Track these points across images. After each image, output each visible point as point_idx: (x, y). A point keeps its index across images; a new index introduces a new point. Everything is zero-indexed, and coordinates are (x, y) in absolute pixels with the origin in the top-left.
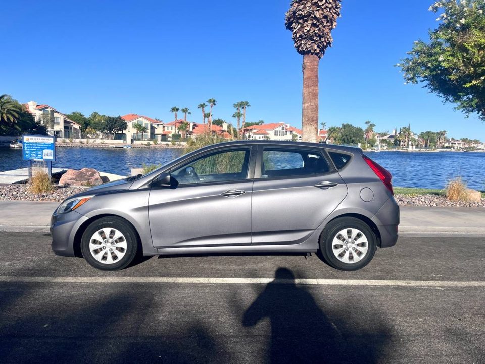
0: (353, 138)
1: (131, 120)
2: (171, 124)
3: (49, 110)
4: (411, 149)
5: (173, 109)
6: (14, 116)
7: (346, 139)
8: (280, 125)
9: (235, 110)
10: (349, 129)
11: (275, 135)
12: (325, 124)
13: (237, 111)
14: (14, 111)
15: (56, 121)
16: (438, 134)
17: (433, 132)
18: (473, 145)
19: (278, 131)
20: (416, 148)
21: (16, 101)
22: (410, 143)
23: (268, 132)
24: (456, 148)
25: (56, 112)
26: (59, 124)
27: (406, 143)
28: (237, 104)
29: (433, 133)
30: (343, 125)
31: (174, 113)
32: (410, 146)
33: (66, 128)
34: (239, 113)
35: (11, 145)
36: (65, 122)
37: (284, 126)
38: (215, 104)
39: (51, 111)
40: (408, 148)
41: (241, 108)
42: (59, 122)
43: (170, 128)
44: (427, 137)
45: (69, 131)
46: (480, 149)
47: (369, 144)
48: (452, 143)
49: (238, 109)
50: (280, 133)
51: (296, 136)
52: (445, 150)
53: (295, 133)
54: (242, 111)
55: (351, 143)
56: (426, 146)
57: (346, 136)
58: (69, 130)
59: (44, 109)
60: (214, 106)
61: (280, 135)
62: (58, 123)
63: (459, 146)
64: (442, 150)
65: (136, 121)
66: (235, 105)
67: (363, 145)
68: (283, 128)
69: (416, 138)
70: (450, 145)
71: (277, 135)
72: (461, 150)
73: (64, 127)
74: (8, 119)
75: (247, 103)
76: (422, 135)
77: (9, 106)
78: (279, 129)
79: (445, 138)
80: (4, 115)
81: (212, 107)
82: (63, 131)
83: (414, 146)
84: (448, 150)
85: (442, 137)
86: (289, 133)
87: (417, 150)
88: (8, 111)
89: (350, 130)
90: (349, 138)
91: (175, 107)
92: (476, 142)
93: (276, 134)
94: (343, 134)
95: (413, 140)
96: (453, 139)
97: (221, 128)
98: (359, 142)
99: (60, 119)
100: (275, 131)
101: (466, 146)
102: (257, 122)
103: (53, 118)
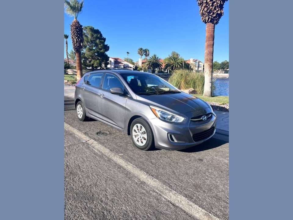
3: (198, 61)
6: (179, 65)
59: (195, 61)
62: (201, 67)
74: (177, 66)
77: (179, 61)
82: (202, 70)
88: (178, 63)
103: (199, 65)
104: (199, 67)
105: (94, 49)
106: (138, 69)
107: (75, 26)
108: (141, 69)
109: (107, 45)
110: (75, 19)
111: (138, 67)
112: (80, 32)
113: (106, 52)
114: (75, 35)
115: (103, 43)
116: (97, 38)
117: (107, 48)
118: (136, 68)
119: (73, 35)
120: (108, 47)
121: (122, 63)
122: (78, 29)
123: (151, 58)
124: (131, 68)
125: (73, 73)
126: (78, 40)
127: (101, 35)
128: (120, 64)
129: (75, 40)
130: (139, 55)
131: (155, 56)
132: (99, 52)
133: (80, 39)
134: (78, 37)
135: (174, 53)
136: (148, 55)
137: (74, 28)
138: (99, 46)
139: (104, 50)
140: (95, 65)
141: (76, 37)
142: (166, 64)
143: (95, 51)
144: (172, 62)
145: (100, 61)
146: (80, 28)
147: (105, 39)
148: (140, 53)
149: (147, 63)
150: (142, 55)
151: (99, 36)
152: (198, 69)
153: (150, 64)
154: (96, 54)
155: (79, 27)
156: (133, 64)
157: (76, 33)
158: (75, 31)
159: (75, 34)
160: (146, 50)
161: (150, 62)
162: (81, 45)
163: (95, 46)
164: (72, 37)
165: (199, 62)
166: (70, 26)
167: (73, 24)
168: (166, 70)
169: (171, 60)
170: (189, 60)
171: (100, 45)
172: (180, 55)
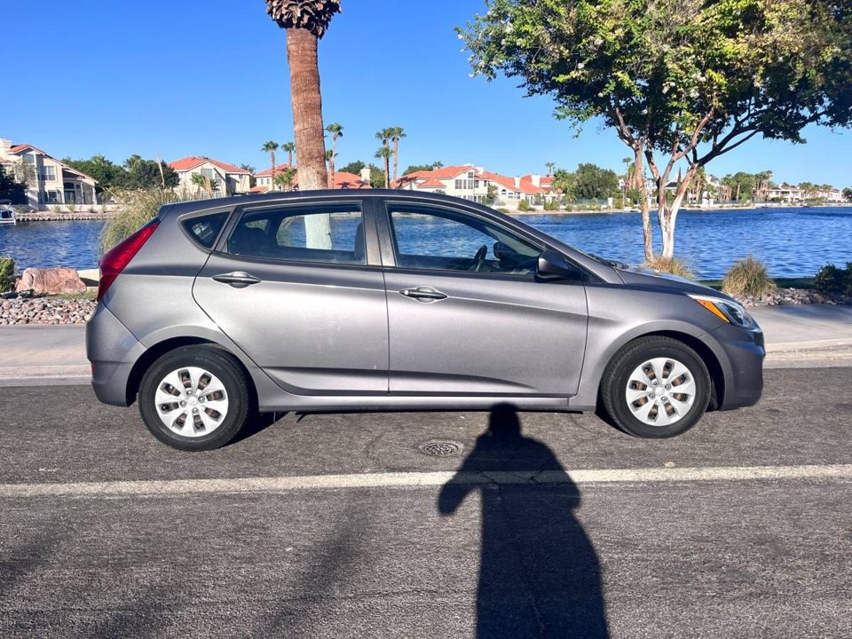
0: (599, 189)
1: (189, 168)
2: (266, 172)
3: (34, 153)
4: (707, 205)
5: (267, 146)
7: (585, 191)
8: (465, 170)
9: (379, 145)
10: (590, 174)
11: (457, 188)
12: (552, 164)
13: (382, 146)
15: (48, 174)
16: (757, 176)
17: (747, 172)
18: (820, 195)
19: (461, 181)
20: (715, 203)
22: (705, 194)
23: (444, 182)
24: (790, 201)
25: (47, 156)
26: (54, 179)
27: (697, 196)
28: (382, 132)
29: (748, 176)
30: (581, 166)
31: (270, 151)
32: (705, 201)
33: (66, 185)
34: (387, 150)
36: (65, 174)
37: (472, 171)
38: (340, 134)
39: (37, 155)
40: (701, 203)
41: (389, 141)
42: (53, 176)
43: (265, 180)
44: (735, 183)
45: (74, 192)
46: (834, 201)
47: (629, 200)
48: (783, 193)
49: (384, 142)
50: (465, 184)
51: (496, 188)
52: (769, 205)
53: (493, 184)
54: (391, 144)
55: (595, 198)
56: (734, 199)
57: (586, 185)
58: (75, 189)
59: (24, 152)
60: (339, 138)
61: (465, 188)
63: (795, 198)
64: (763, 205)
65: (198, 171)
66: (379, 135)
67: (617, 202)
68: (470, 175)
69: (716, 185)
70: (780, 195)
71: (461, 188)
72: (798, 205)
73: (65, 184)
75: (400, 130)
76: (726, 181)
78: (464, 177)
79: (769, 183)
81: (335, 139)
82: (62, 191)
83: (712, 200)
84: (775, 205)
85: (764, 182)
86: (481, 183)
87: (717, 207)
89: (593, 174)
90: (590, 189)
91: (271, 142)
92: (827, 188)
93: (458, 185)
94: (581, 183)
95: (710, 188)
96: (785, 185)
97: (358, 178)
98: (610, 196)
99: (55, 168)
100: (457, 181)
101: (808, 197)
102: (430, 165)
104: (43, 178)
152: (42, 185)
165: (40, 157)
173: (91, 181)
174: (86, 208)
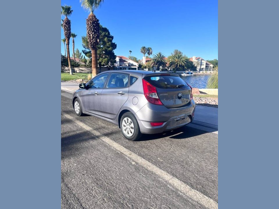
3: (200, 59)
6: (184, 63)
14: (185, 61)
21: (187, 57)
33: (206, 67)
35: (182, 74)
36: (206, 64)
58: (208, 68)
59: (198, 59)
62: (203, 65)
74: (182, 64)
77: (183, 59)
80: (181, 63)
82: (205, 68)
88: (182, 61)
99: (204, 63)
103: (201, 63)
104: (201, 65)
105: (102, 47)
106: (142, 67)
107: (92, 20)
108: (146, 67)
109: (115, 43)
110: (91, 13)
111: (142, 66)
112: (97, 27)
113: (114, 50)
114: (92, 31)
115: (111, 41)
116: (105, 36)
117: (114, 46)
118: (140, 67)
119: (89, 30)
120: (116, 46)
121: (127, 62)
122: (95, 24)
123: (157, 57)
124: (135, 66)
125: (80, 72)
126: (95, 35)
127: (109, 33)
128: (124, 63)
129: (92, 36)
130: (143, 53)
131: (160, 54)
132: (107, 50)
133: (97, 34)
134: (95, 33)
135: (176, 52)
136: (151, 53)
137: (90, 23)
138: (107, 44)
139: (112, 48)
140: (103, 63)
141: (93, 32)
142: (170, 63)
143: (103, 49)
144: (176, 60)
145: (108, 60)
146: (96, 23)
147: (112, 38)
148: (143, 52)
149: (152, 61)
150: (145, 54)
151: (107, 34)
152: (201, 67)
153: (155, 62)
154: (104, 52)
155: (95, 21)
156: (137, 62)
157: (92, 27)
158: (92, 25)
159: (91, 29)
160: (148, 48)
161: (156, 60)
162: (97, 41)
163: (102, 45)
164: (88, 32)
165: (202, 60)
166: (86, 20)
167: (90, 18)
168: (170, 68)
169: (176, 58)
170: (192, 58)
171: (109, 43)
172: (182, 53)
173: (212, 66)
174: (209, 72)
